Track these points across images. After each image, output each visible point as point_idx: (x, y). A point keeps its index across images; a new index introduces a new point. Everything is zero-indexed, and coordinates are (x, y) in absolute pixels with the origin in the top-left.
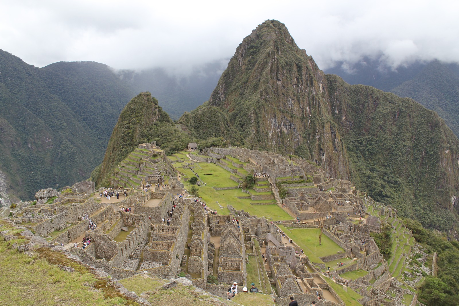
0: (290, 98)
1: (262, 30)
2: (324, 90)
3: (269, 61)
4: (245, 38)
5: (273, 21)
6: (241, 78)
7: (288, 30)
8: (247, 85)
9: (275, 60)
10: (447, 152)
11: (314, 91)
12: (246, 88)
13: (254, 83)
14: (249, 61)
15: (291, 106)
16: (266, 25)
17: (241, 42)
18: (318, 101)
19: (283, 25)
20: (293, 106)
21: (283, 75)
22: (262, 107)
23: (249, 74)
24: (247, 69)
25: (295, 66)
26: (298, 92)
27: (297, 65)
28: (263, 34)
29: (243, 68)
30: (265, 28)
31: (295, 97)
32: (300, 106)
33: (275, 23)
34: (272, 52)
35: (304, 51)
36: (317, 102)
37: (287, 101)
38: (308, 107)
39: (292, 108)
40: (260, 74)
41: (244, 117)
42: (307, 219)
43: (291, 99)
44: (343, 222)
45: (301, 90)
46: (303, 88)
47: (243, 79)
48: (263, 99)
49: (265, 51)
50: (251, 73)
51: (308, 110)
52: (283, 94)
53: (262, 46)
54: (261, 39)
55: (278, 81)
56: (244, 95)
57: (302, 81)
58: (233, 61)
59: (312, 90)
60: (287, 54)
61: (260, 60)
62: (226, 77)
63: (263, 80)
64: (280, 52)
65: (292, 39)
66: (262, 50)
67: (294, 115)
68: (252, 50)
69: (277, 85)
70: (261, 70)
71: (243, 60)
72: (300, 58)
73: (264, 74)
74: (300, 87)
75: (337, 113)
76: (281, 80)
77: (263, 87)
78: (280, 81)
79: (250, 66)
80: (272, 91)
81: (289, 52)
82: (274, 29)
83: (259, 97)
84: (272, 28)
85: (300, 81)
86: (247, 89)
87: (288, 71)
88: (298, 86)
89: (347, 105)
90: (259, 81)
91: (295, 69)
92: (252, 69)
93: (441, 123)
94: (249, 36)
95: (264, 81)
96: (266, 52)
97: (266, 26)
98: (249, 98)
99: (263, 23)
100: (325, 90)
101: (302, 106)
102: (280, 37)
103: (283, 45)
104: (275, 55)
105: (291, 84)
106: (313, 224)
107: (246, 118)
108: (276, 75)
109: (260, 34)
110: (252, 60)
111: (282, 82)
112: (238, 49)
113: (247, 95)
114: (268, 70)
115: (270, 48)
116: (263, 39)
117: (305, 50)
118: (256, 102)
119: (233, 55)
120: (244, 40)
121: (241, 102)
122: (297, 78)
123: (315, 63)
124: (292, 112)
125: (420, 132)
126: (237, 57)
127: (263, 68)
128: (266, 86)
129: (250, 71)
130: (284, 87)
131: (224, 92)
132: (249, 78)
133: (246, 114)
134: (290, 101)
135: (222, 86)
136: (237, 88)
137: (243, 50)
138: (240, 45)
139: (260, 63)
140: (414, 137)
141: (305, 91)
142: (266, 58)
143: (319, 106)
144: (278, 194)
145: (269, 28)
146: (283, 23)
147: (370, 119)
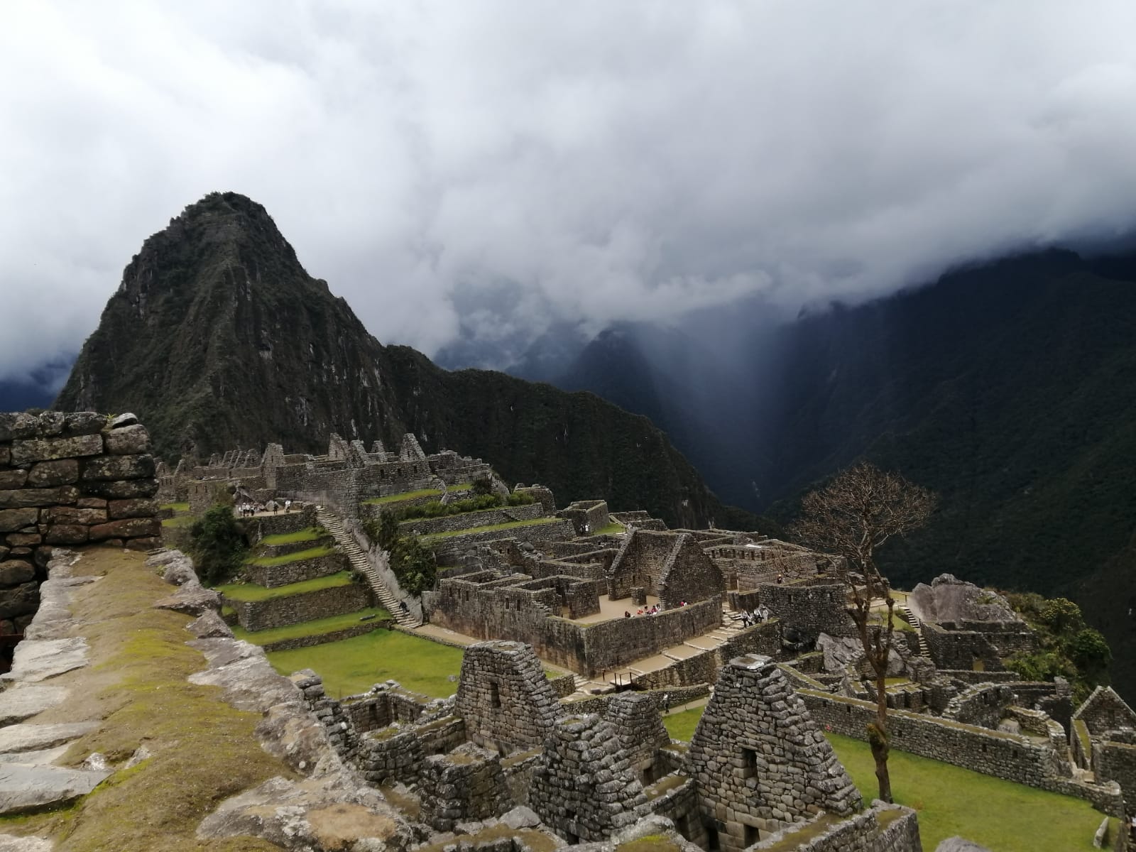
0: (302, 396)
1: (200, 219)
2: (386, 385)
3: (228, 293)
4: (148, 238)
5: (230, 197)
6: (145, 351)
7: (276, 222)
8: (167, 367)
9: (245, 291)
10: (685, 504)
11: (364, 378)
12: (166, 374)
13: (190, 357)
14: (168, 301)
15: (305, 419)
16: (210, 204)
17: (138, 251)
18: (378, 403)
19: (260, 208)
20: (311, 418)
21: (273, 332)
22: (222, 419)
23: (171, 337)
24: (162, 324)
25: (304, 311)
26: (321, 381)
27: (310, 310)
28: (205, 229)
29: (150, 322)
30: (208, 214)
31: (315, 395)
32: (330, 419)
33: (235, 201)
34: (235, 269)
35: (322, 284)
36: (376, 407)
37: (293, 404)
38: (353, 421)
39: (309, 425)
40: (207, 332)
41: (166, 452)
42: (624, 657)
43: (303, 401)
44: (833, 635)
45: (328, 377)
46: (334, 370)
47: (155, 352)
48: (221, 399)
49: (215, 269)
50: (176, 333)
51: (354, 429)
52: (280, 386)
53: (205, 257)
54: (200, 240)
55: (263, 349)
56: (161, 396)
57: (328, 352)
58: (116, 304)
59: (359, 376)
60: (280, 280)
61: (201, 294)
62: (96, 354)
63: (217, 345)
64: (258, 275)
65: (289, 246)
66: (206, 270)
67: (317, 442)
68: (174, 272)
69: (261, 359)
70: (209, 320)
71: (147, 302)
72: (316, 293)
73: (218, 329)
74: (326, 367)
75: (426, 439)
76: (271, 346)
77: (220, 365)
78: (268, 349)
79: (173, 314)
80: (246, 375)
81: (284, 276)
82: (235, 215)
83: (210, 390)
84: (229, 213)
85: (325, 353)
86: (170, 377)
87: (288, 326)
88: (320, 367)
89: (447, 420)
90: (205, 350)
91: (304, 319)
92: (178, 322)
93: (662, 440)
94: (161, 234)
95: (220, 348)
96: (219, 269)
97: (210, 209)
98: (178, 400)
99: (202, 201)
100: (388, 384)
101: (338, 419)
102: (255, 236)
103: (265, 258)
104: (245, 279)
105: (299, 358)
106: (672, 682)
107: (172, 455)
108: (252, 333)
109: (193, 230)
110: (177, 299)
111: (274, 353)
112: (130, 272)
113: (171, 392)
114: (228, 318)
115: (228, 263)
116: (205, 240)
117: (325, 282)
118: (201, 406)
119: (116, 289)
120: (148, 244)
121: (152, 416)
122: (314, 346)
123: (355, 317)
124: (312, 435)
125: (623, 464)
126: (127, 293)
127: (213, 313)
128: (228, 360)
129: (173, 327)
130: (279, 365)
131: (93, 397)
132: (173, 346)
133: (173, 442)
134: (301, 405)
135: (87, 380)
136: (139, 377)
137: (144, 272)
138: (135, 258)
139: (202, 302)
140: (611, 479)
141: (339, 379)
142: (219, 285)
143: (382, 416)
144: (389, 575)
145: (221, 212)
146: (259, 202)
147: (505, 447)
